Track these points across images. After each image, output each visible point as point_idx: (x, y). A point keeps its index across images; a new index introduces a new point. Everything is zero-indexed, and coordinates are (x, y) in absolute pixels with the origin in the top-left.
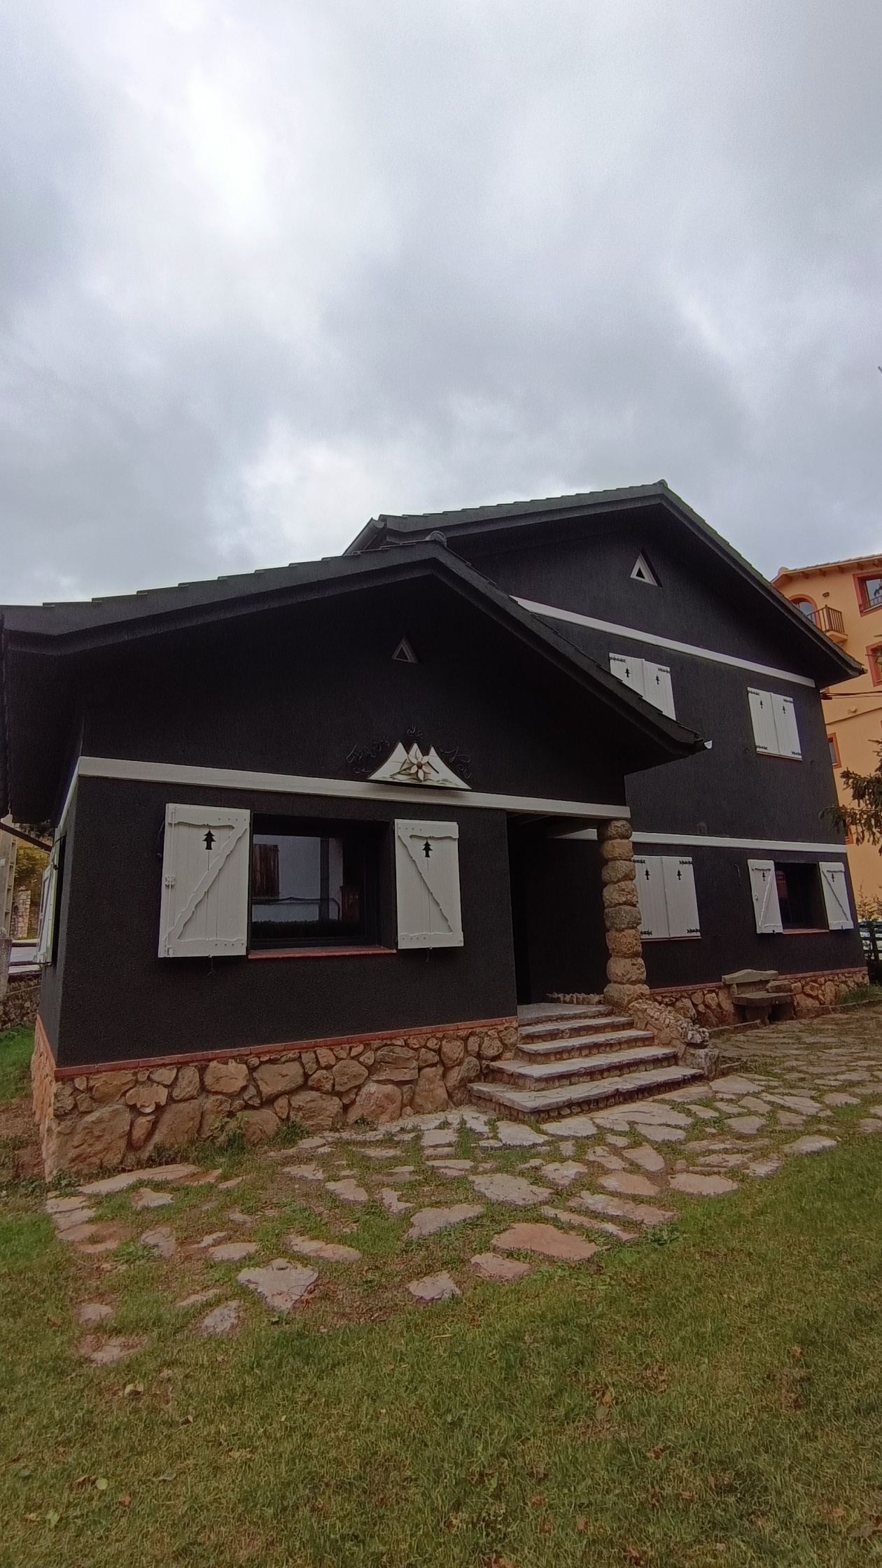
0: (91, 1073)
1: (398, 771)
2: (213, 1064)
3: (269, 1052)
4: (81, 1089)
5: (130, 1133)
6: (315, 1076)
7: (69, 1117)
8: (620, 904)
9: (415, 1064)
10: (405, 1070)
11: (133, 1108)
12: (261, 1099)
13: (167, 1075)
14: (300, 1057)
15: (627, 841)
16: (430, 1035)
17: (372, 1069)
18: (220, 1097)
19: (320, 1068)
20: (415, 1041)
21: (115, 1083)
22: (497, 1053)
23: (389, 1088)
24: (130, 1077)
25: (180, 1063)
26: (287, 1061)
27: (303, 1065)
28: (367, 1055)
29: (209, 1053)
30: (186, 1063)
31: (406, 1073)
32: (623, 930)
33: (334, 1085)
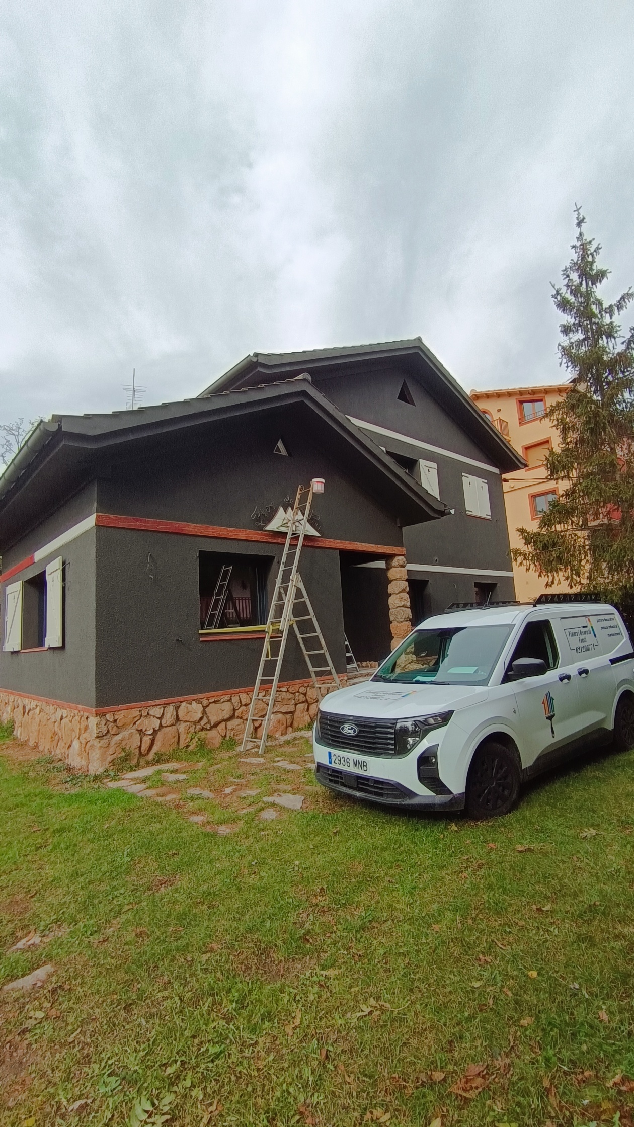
0: (115, 711)
1: (281, 524)
2: (183, 704)
3: (214, 697)
4: (111, 720)
5: (140, 746)
6: (239, 710)
7: (105, 737)
8: (401, 606)
9: (293, 702)
11: (140, 731)
12: (211, 725)
13: (157, 711)
14: (231, 699)
15: (404, 567)
16: (301, 685)
18: (188, 723)
19: (242, 705)
20: (293, 689)
21: (129, 717)
23: (280, 716)
24: (138, 713)
25: (164, 704)
26: (224, 702)
27: (232, 704)
28: (267, 698)
29: (181, 698)
30: (168, 704)
31: (288, 708)
32: (403, 621)
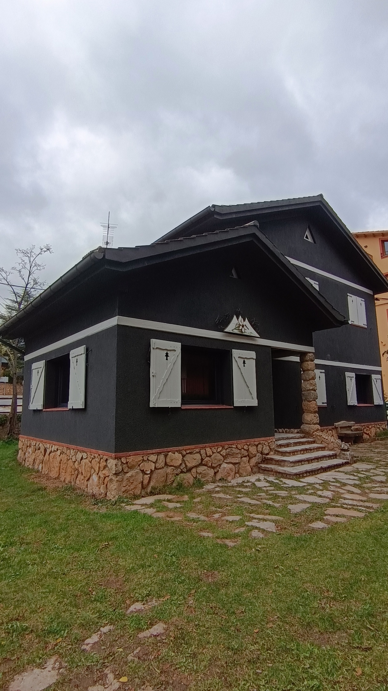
0: (127, 456)
1: (234, 328)
2: (170, 453)
3: (189, 449)
4: (124, 462)
5: (142, 482)
6: (205, 460)
7: (120, 474)
8: (310, 390)
9: (240, 456)
10: (237, 458)
11: (143, 471)
12: (187, 469)
13: (153, 458)
14: (200, 451)
15: (312, 362)
16: (245, 444)
17: (225, 457)
18: (173, 467)
19: (207, 456)
20: (240, 446)
21: (136, 460)
22: (268, 452)
23: (231, 465)
24: (141, 458)
25: (158, 453)
26: (195, 453)
27: (201, 455)
28: (223, 451)
29: (169, 449)
30: (160, 453)
31: (237, 459)
32: (311, 401)
33: (212, 464)
